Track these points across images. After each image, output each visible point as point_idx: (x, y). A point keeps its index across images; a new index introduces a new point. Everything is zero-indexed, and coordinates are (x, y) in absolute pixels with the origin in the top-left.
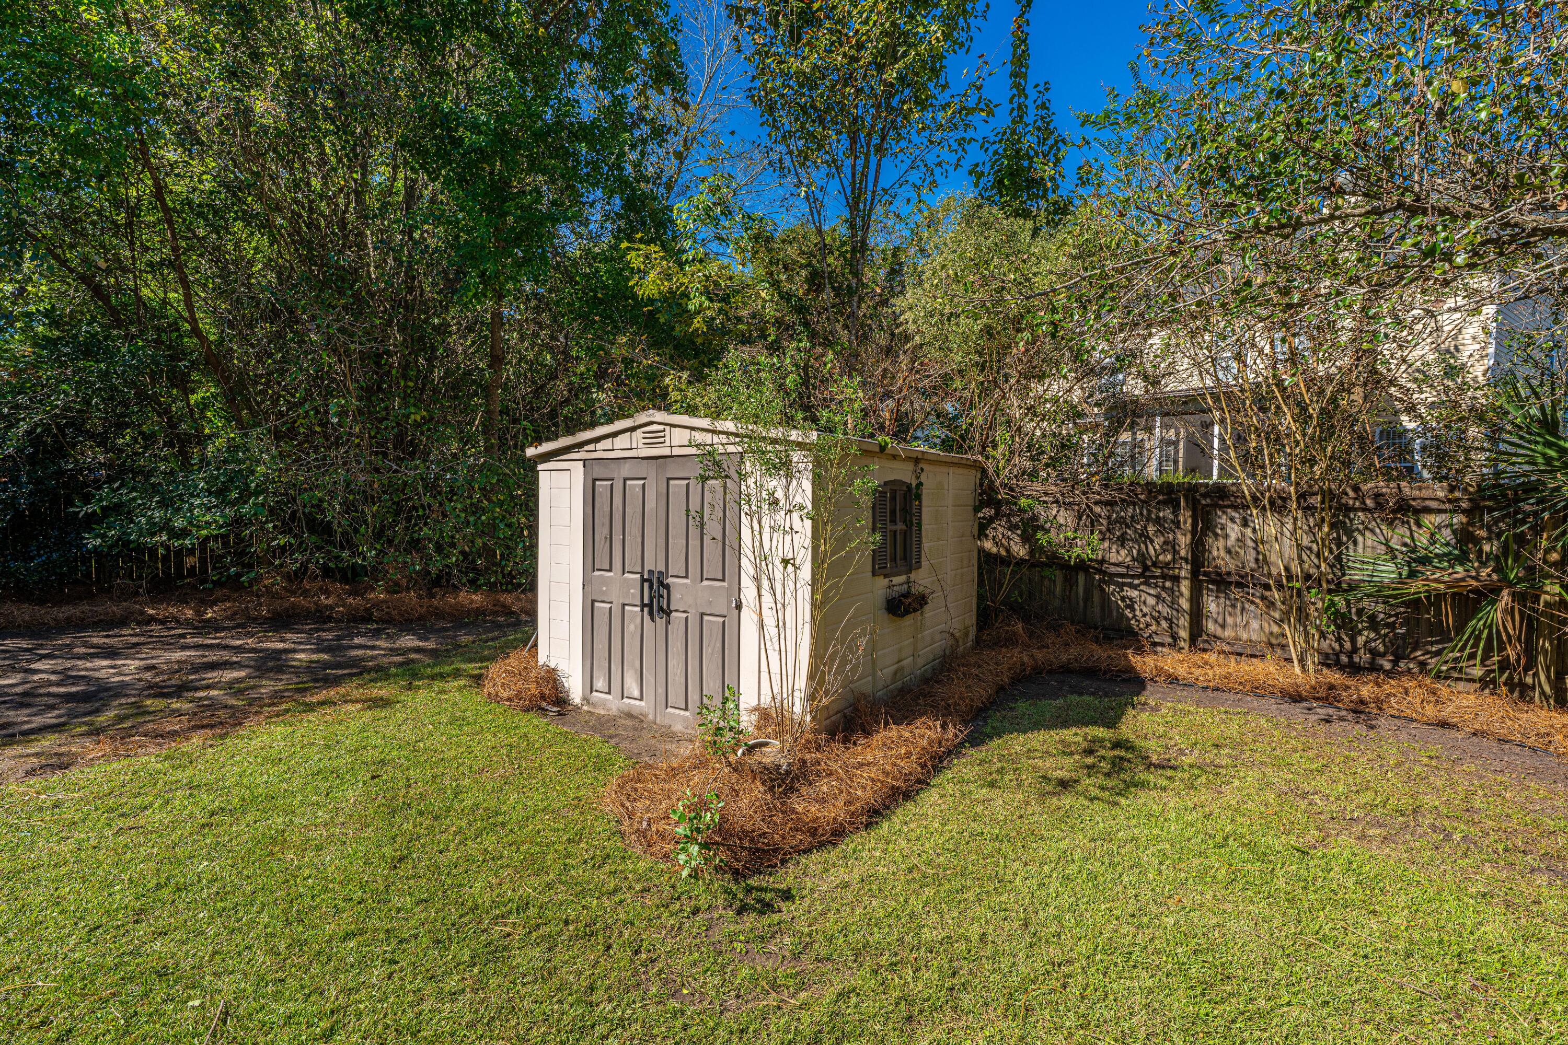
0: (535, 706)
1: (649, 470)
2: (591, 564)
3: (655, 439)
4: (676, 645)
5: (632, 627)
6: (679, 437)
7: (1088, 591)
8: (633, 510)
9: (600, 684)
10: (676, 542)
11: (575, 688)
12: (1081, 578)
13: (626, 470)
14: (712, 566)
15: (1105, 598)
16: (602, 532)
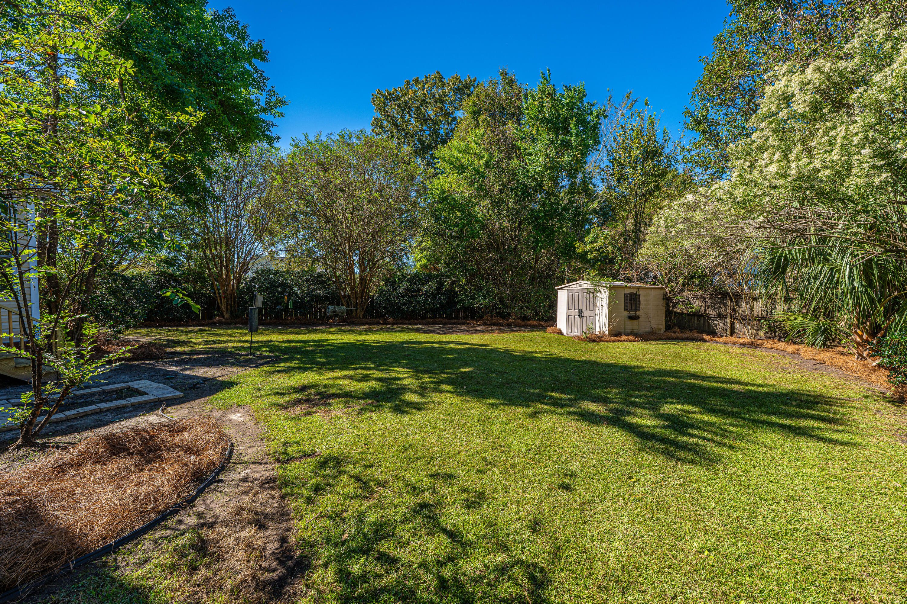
0: (558, 333)
1: (580, 291)
2: (568, 308)
3: (581, 286)
4: (584, 322)
5: (576, 320)
6: (585, 285)
7: (704, 322)
8: (577, 298)
9: (570, 331)
10: (585, 304)
11: (565, 332)
12: (702, 318)
13: (575, 291)
14: (591, 308)
15: (709, 324)
16: (570, 302)
